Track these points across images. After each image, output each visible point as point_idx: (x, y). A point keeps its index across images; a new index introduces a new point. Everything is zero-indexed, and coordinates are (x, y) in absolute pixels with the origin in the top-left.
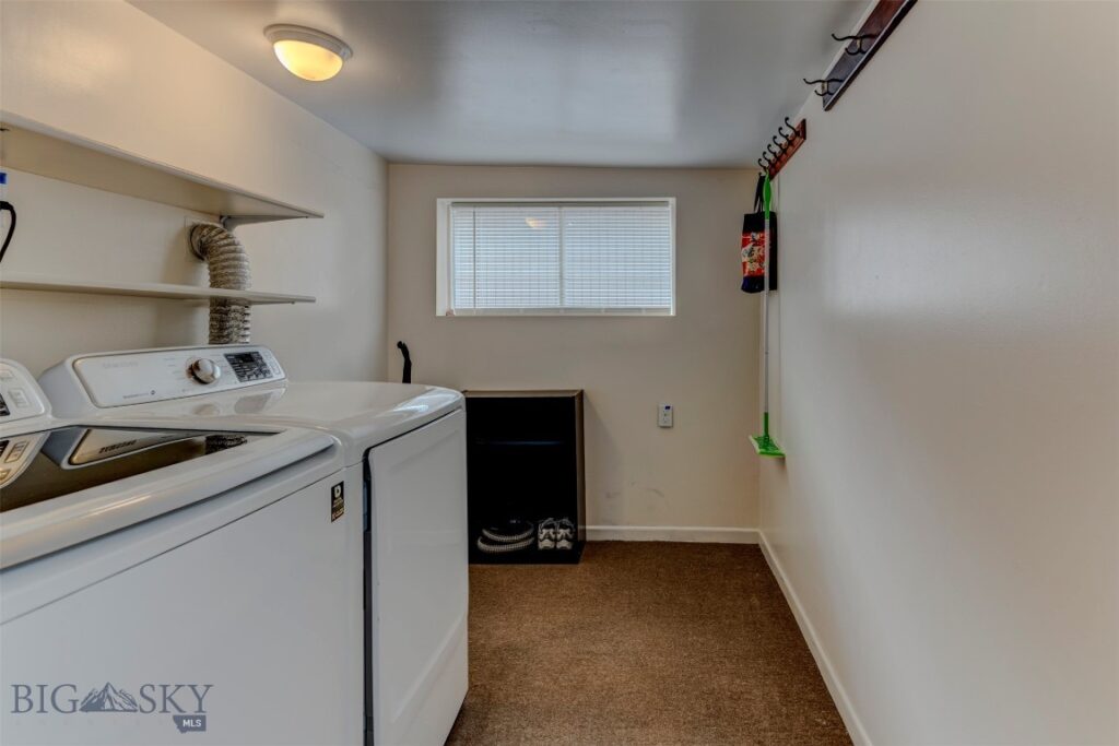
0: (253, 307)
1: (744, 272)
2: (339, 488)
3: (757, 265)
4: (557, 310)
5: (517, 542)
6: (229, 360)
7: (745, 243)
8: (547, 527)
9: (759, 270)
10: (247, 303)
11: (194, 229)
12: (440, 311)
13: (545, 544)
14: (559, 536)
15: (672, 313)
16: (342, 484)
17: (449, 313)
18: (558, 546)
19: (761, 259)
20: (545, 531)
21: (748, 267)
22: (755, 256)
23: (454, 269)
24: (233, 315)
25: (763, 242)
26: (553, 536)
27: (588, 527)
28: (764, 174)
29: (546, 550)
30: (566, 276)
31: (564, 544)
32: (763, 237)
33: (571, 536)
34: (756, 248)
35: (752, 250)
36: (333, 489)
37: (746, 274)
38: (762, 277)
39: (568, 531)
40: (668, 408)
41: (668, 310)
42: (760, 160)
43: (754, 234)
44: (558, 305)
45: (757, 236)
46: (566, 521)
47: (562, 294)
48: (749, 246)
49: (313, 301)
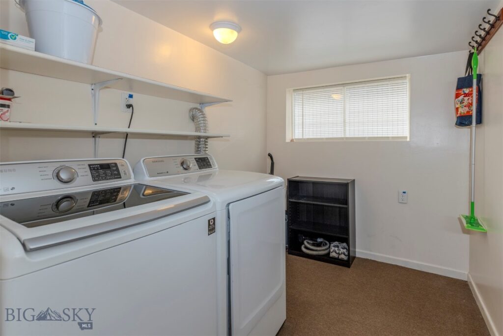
0: (209, 139)
1: (457, 113)
2: (212, 220)
3: (467, 109)
4: (342, 138)
5: (320, 251)
6: (196, 160)
7: (457, 96)
8: (334, 246)
9: (468, 112)
10: (207, 138)
11: (191, 110)
12: (288, 140)
13: (333, 255)
14: (340, 252)
15: (408, 140)
16: (214, 219)
17: (292, 140)
18: (340, 257)
19: (470, 105)
20: (333, 248)
21: (460, 110)
22: (466, 103)
23: (295, 120)
24: (201, 143)
25: (472, 94)
26: (338, 252)
27: (357, 250)
28: (473, 51)
29: (334, 258)
30: (347, 121)
31: (342, 256)
32: (472, 91)
33: (346, 253)
34: (466, 98)
35: (463, 100)
36: (209, 221)
37: (459, 115)
38: (471, 116)
39: (345, 250)
40: (404, 193)
41: (406, 138)
42: (470, 42)
43: (465, 90)
44: (343, 136)
45: (467, 91)
46: (345, 244)
47: (345, 130)
48: (461, 97)
49: (229, 136)
